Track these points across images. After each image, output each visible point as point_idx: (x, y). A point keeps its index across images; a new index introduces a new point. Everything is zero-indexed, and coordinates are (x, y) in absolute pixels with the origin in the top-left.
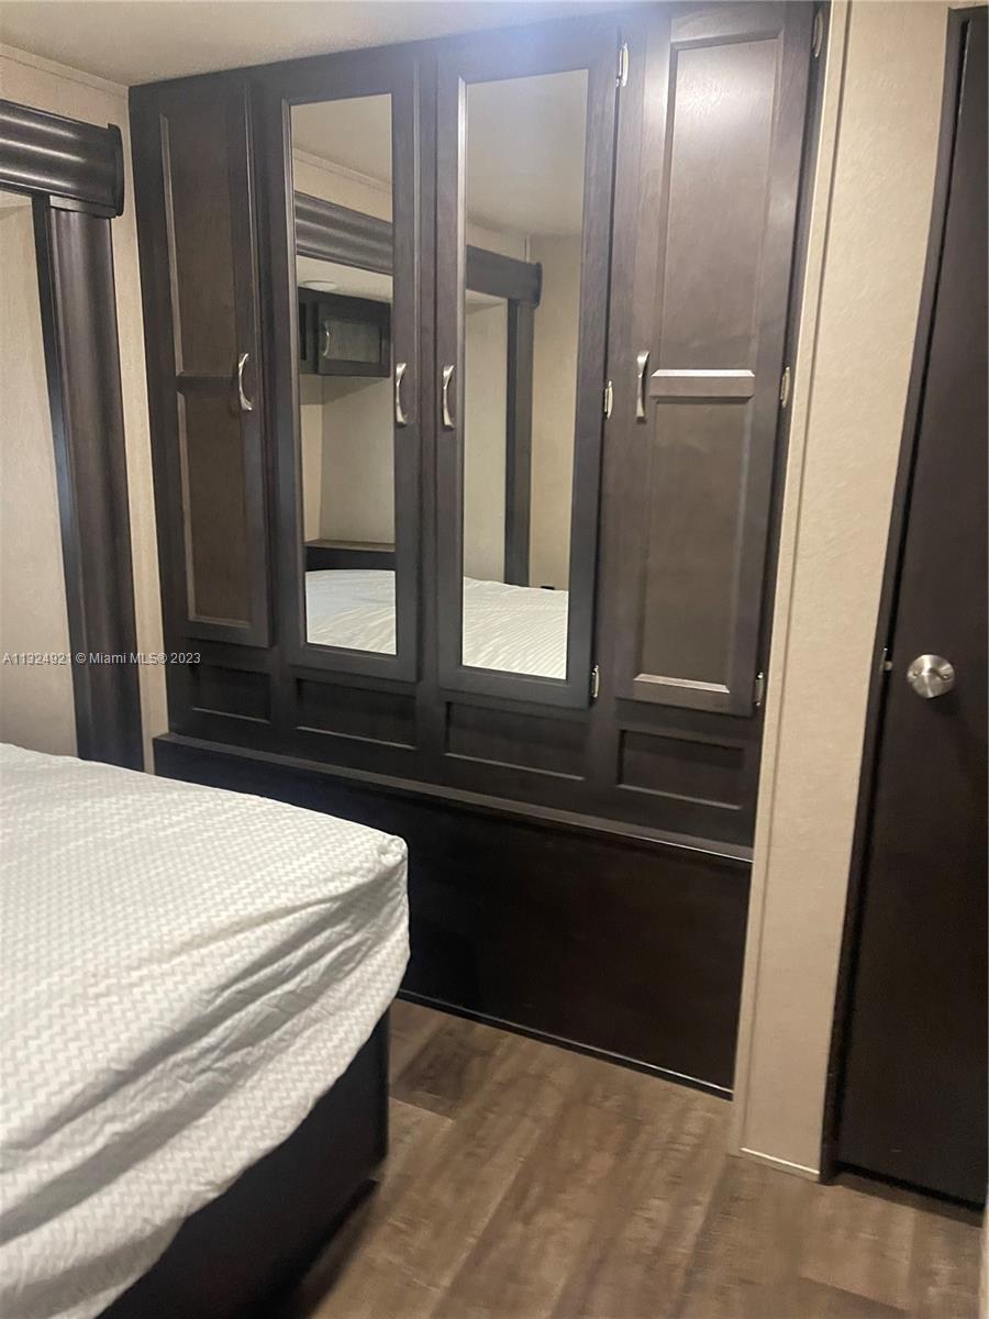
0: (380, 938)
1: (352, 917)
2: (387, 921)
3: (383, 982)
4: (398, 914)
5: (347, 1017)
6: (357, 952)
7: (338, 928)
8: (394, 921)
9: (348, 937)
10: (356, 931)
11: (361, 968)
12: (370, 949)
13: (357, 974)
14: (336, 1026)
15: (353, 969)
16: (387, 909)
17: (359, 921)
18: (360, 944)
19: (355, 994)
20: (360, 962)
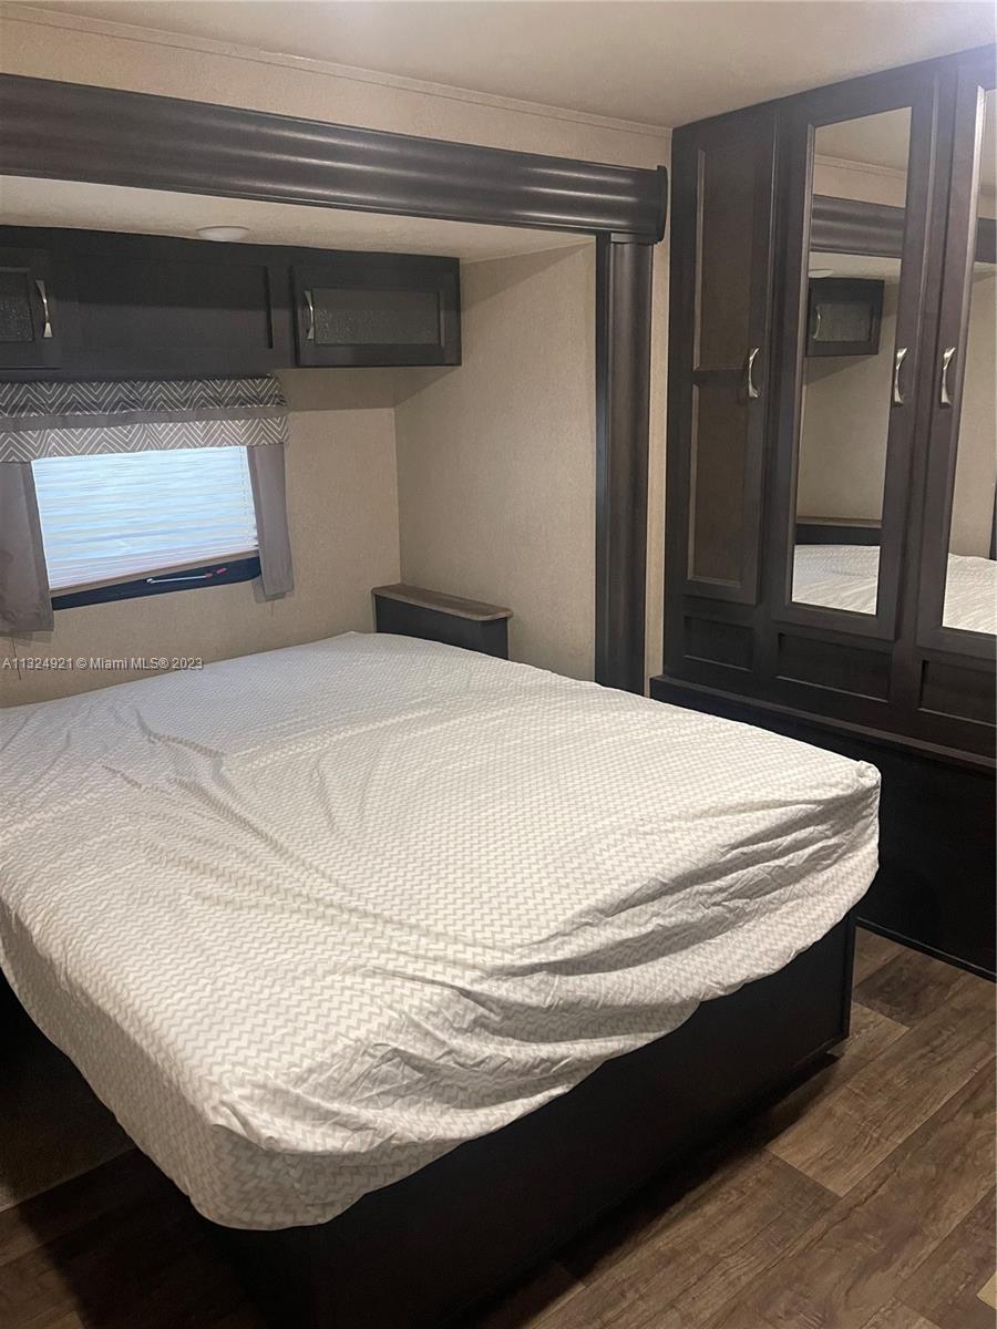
0: (853, 847)
1: (832, 822)
2: (860, 835)
3: (855, 882)
4: (869, 831)
5: (824, 901)
6: (834, 852)
7: (820, 828)
8: (866, 837)
9: (828, 837)
10: (835, 834)
11: (836, 866)
12: (845, 853)
13: (833, 870)
14: (814, 905)
15: (830, 866)
16: (860, 824)
17: (837, 827)
18: (838, 846)
19: (831, 884)
20: (835, 862)
